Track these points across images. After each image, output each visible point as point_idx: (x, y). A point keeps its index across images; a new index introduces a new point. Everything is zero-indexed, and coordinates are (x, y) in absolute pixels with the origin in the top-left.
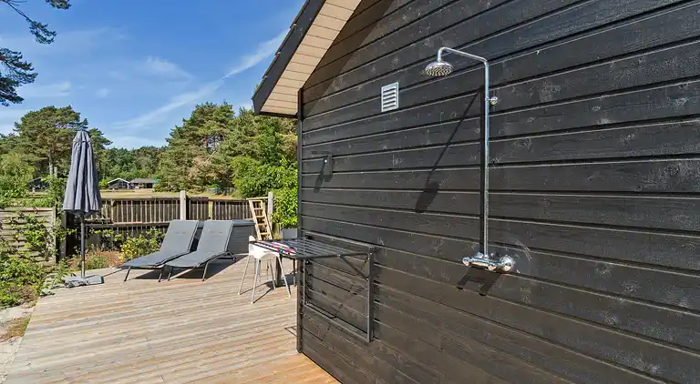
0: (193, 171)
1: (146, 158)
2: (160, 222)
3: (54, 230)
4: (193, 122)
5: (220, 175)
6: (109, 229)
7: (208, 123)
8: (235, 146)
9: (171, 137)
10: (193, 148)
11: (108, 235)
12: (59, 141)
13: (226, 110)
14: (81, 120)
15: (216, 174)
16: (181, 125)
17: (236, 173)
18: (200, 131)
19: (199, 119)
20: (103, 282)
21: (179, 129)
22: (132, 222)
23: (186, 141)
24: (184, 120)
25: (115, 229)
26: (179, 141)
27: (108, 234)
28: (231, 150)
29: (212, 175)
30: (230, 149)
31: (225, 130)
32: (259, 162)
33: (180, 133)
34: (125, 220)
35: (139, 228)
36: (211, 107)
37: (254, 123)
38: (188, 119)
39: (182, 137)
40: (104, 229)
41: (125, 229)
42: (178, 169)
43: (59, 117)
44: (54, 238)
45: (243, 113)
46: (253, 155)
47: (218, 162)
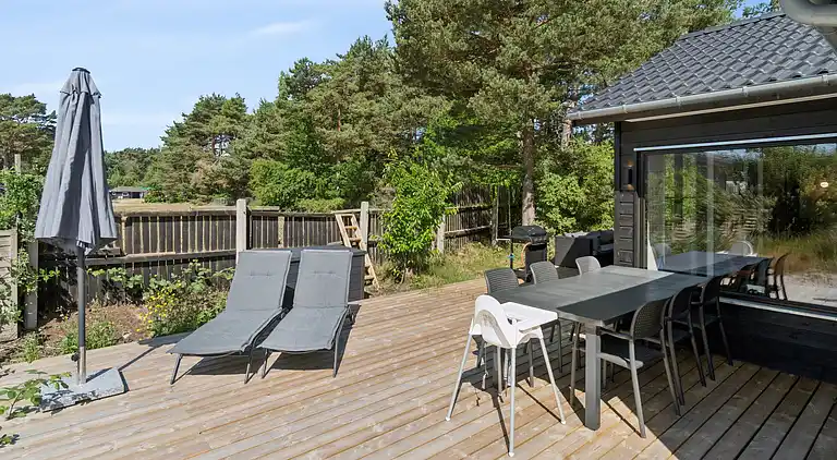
0: (196, 177)
1: (131, 162)
2: (204, 251)
3: (13, 274)
4: (196, 116)
5: (232, 182)
6: (117, 266)
7: (216, 119)
8: (253, 145)
9: (167, 136)
10: (195, 150)
11: (116, 279)
12: (18, 138)
13: (238, 104)
14: (48, 113)
15: (227, 181)
16: (181, 120)
17: (257, 179)
18: (205, 129)
19: (204, 113)
20: (126, 390)
21: (177, 125)
22: (158, 253)
23: (187, 140)
24: (184, 115)
25: (128, 265)
26: (178, 140)
27: (117, 275)
28: (249, 151)
29: (221, 182)
30: (246, 149)
31: (236, 127)
32: (286, 166)
33: (179, 130)
34: (146, 251)
35: (170, 262)
36: (219, 101)
37: (278, 118)
38: (189, 112)
39: (181, 135)
40: (111, 266)
41: (146, 264)
42: (175, 174)
43: (18, 109)
44: (14, 289)
45: (265, 105)
46: (276, 156)
47: (231, 165)
